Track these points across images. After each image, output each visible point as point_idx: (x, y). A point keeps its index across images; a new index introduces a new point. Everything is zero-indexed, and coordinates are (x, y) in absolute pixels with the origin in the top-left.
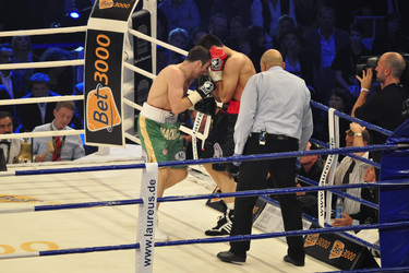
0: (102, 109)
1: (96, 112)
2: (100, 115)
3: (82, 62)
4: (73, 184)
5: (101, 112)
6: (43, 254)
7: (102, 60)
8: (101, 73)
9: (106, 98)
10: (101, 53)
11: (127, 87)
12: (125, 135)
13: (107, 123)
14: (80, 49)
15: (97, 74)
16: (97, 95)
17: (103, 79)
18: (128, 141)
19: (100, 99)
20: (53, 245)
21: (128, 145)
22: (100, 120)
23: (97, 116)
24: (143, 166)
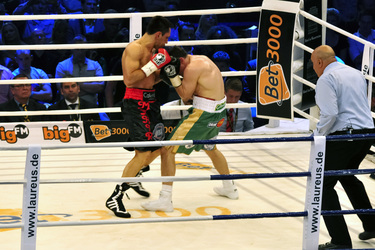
0: (273, 84)
1: (267, 87)
2: (271, 90)
3: (255, 40)
4: (245, 153)
5: (271, 87)
6: (216, 218)
7: (274, 38)
8: (273, 51)
9: (277, 74)
10: (274, 32)
11: (297, 65)
12: (293, 109)
13: (277, 97)
14: (254, 28)
15: (269, 51)
16: (269, 71)
17: (275, 56)
18: (297, 115)
19: (272, 75)
20: (226, 209)
21: (296, 119)
22: (271, 95)
23: (268, 91)
24: (311, 139)
